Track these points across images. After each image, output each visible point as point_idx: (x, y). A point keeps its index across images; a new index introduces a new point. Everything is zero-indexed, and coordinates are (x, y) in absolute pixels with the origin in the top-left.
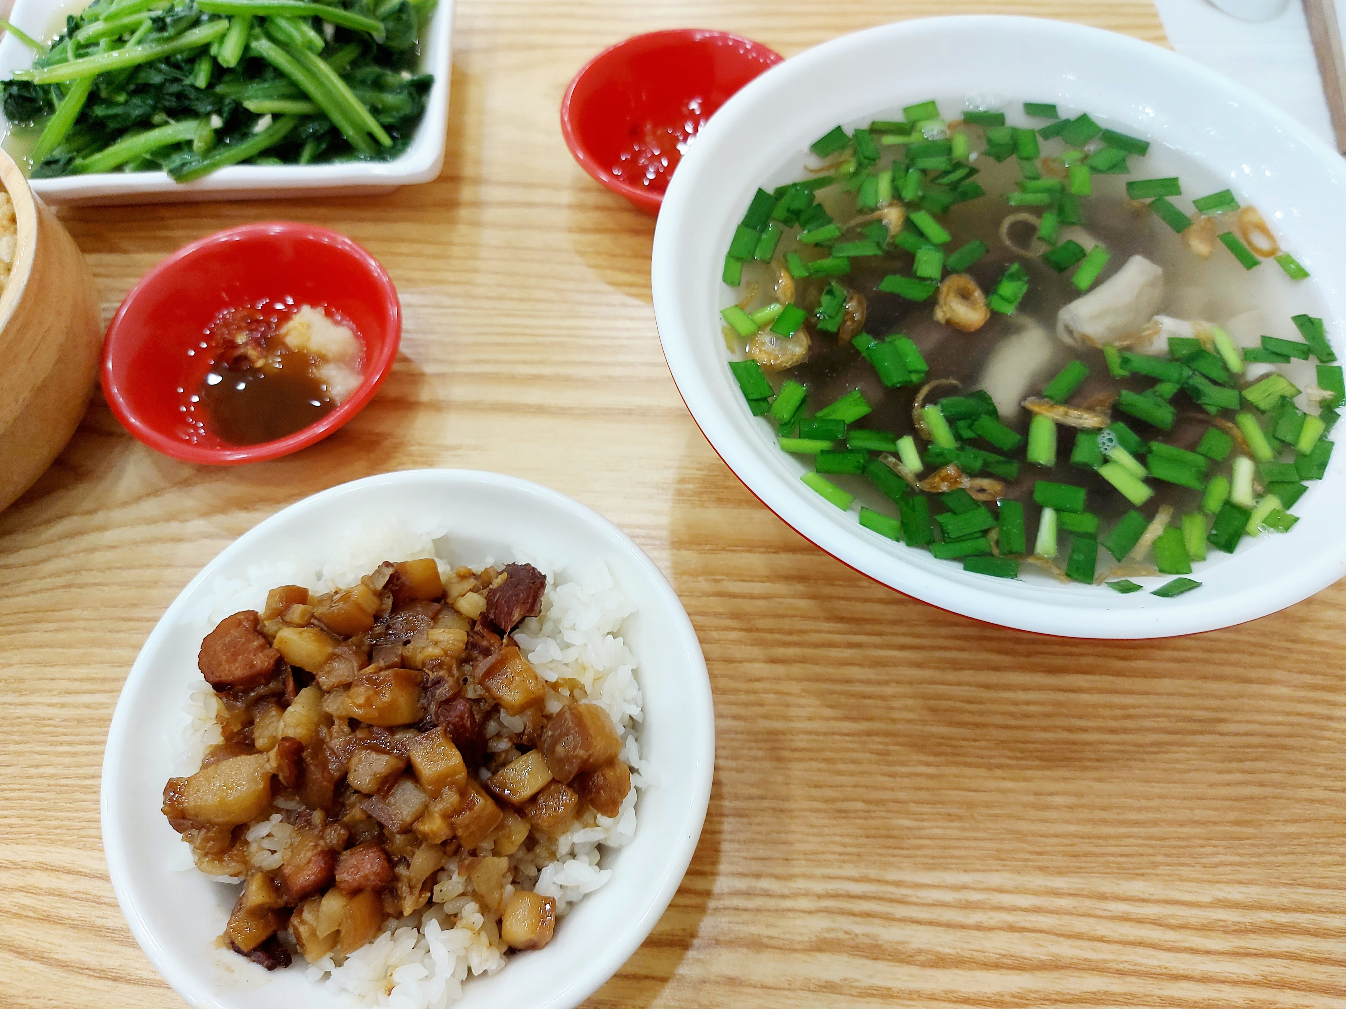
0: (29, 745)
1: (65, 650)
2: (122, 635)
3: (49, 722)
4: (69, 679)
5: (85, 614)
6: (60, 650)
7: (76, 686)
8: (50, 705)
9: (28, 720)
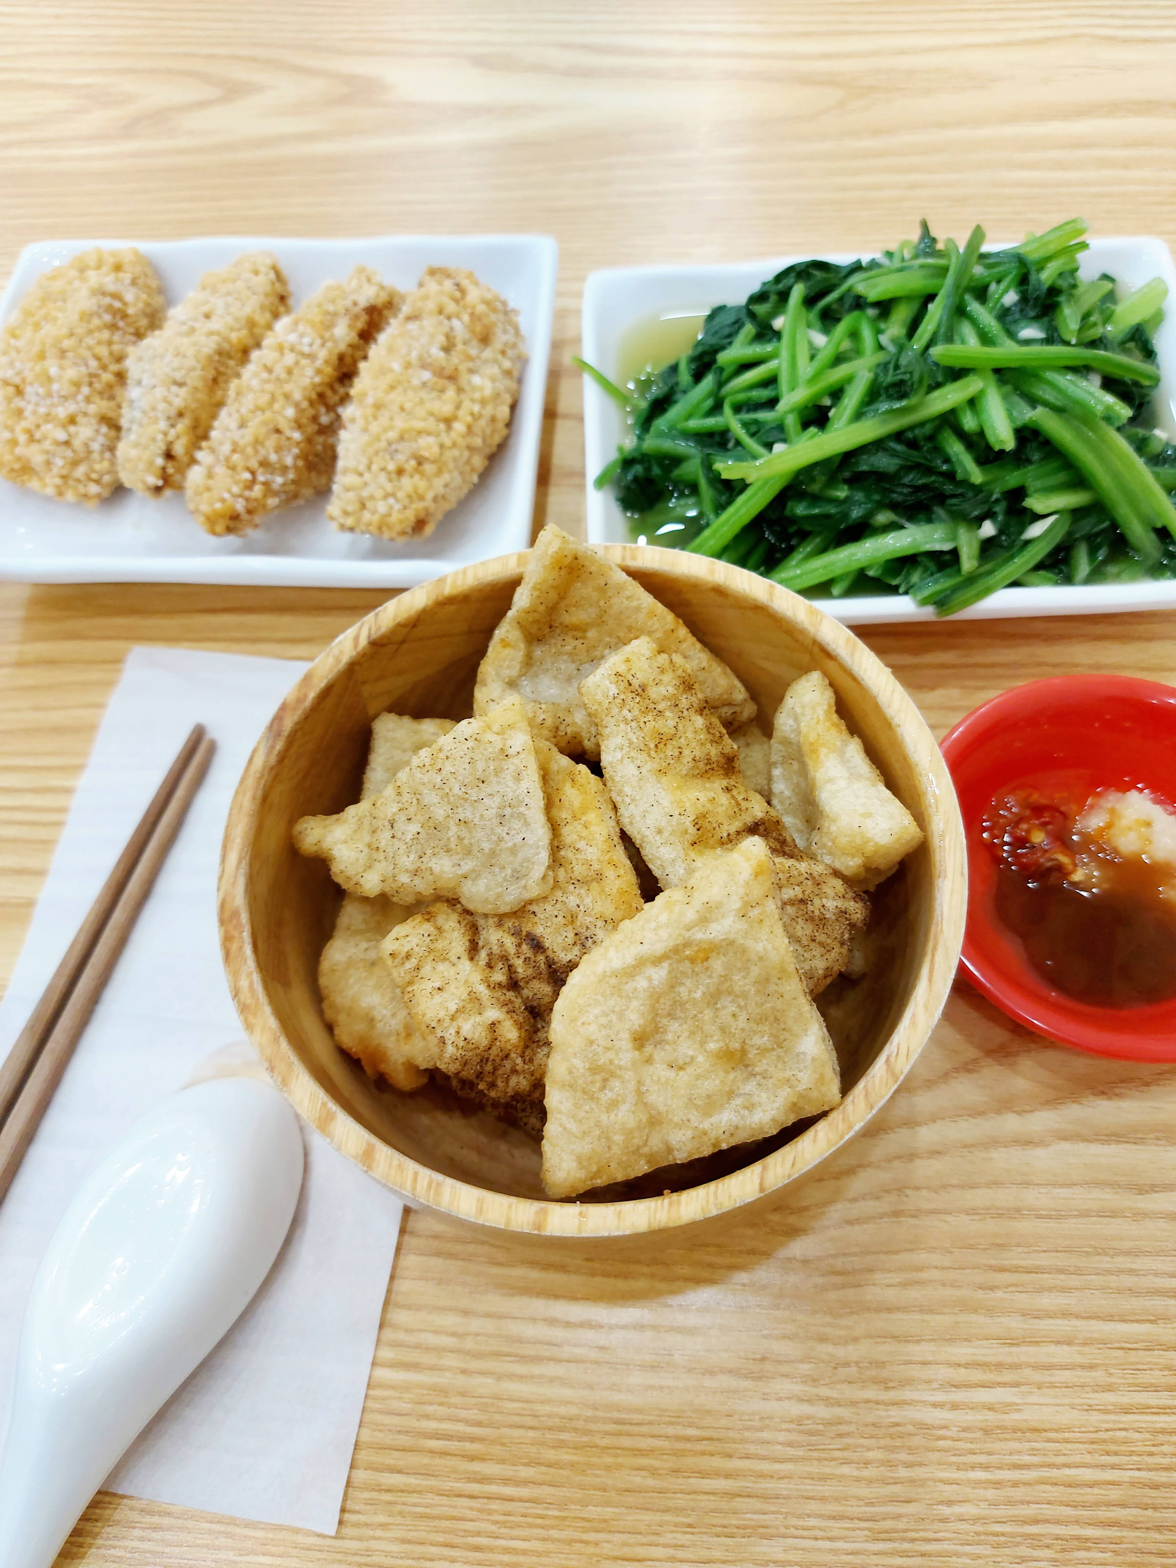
0: (926, 1469)
1: (927, 1317)
2: (999, 1294)
3: (942, 1432)
4: (950, 1364)
5: (935, 1259)
6: (918, 1317)
7: (962, 1375)
8: (935, 1405)
9: (910, 1428)
